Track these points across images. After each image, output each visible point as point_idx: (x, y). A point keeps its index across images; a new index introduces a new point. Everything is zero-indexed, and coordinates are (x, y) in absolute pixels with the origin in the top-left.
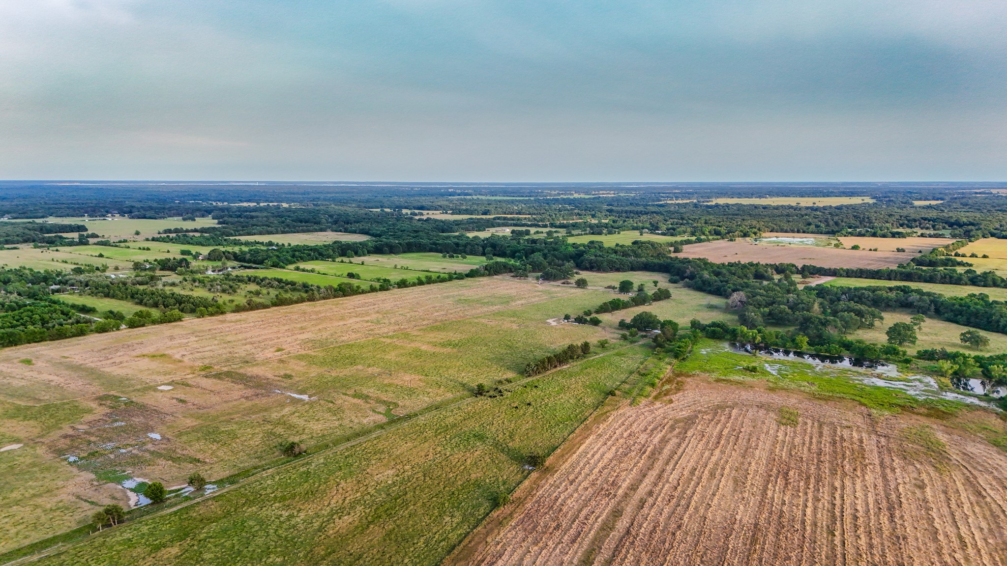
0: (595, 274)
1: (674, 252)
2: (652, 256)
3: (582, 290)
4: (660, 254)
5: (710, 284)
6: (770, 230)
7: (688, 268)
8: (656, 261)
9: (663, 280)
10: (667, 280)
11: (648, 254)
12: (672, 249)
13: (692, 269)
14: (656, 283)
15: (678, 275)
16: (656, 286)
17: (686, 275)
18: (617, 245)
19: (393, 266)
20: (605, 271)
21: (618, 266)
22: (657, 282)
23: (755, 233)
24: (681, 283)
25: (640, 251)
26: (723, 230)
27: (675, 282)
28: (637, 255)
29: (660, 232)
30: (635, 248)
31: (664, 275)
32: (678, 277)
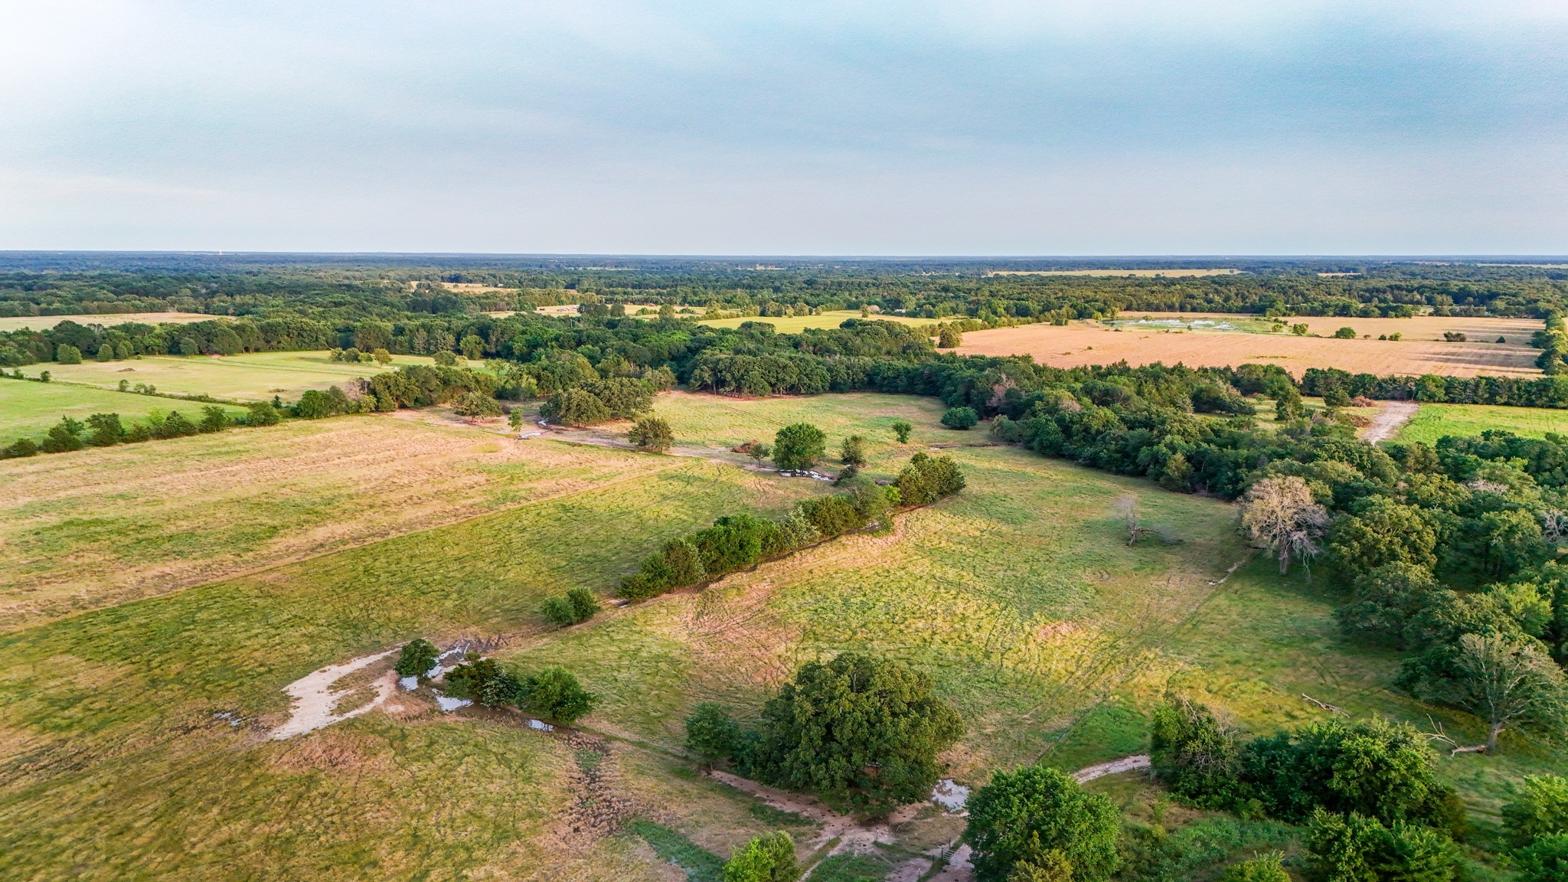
0: (727, 401)
1: (941, 345)
2: (888, 353)
3: (650, 460)
4: (909, 347)
5: (1090, 436)
6: (1124, 306)
7: (998, 381)
8: (900, 364)
9: (924, 418)
10: (937, 418)
11: (879, 349)
12: (937, 340)
13: (1011, 384)
14: (902, 431)
15: (967, 400)
16: (903, 440)
17: (994, 402)
18: (806, 330)
19: (117, 386)
20: (755, 392)
21: (795, 379)
22: (908, 429)
23: (1102, 311)
24: (982, 430)
25: (858, 341)
26: (1032, 305)
27: (962, 425)
28: (848, 351)
29: (904, 311)
30: (848, 333)
31: (924, 402)
32: (971, 411)
